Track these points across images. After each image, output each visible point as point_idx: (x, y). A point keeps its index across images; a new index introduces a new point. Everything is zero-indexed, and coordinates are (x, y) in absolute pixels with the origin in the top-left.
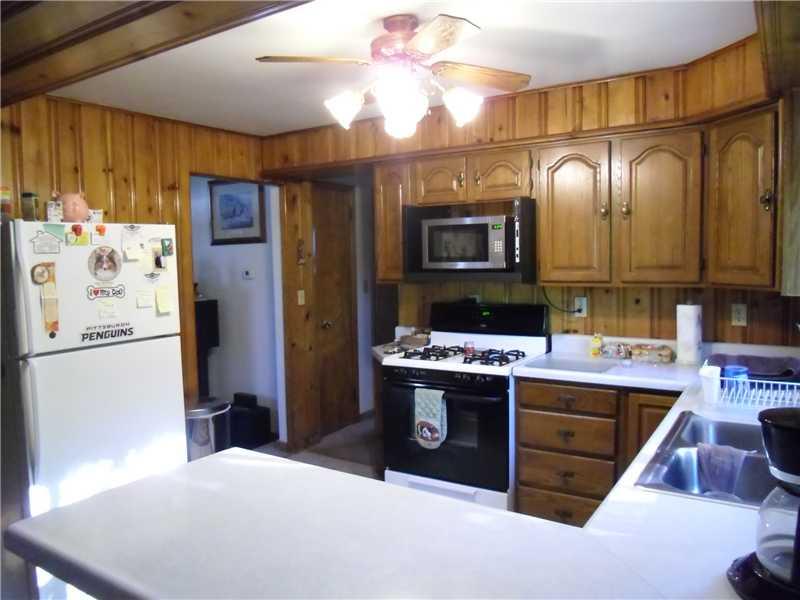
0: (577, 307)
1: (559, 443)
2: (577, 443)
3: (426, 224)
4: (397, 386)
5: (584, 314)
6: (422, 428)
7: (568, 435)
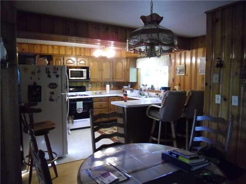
0: (89, 86)
1: (100, 107)
2: (103, 107)
3: (70, 70)
4: (73, 102)
5: (91, 87)
6: (79, 109)
7: (101, 106)
